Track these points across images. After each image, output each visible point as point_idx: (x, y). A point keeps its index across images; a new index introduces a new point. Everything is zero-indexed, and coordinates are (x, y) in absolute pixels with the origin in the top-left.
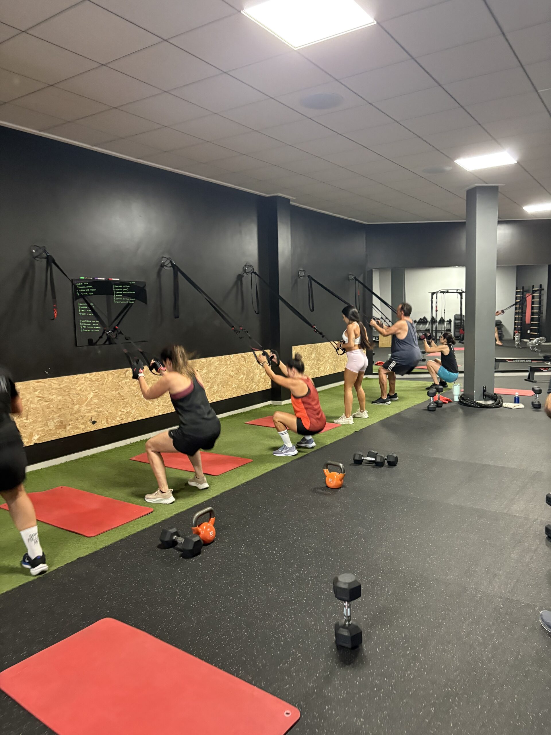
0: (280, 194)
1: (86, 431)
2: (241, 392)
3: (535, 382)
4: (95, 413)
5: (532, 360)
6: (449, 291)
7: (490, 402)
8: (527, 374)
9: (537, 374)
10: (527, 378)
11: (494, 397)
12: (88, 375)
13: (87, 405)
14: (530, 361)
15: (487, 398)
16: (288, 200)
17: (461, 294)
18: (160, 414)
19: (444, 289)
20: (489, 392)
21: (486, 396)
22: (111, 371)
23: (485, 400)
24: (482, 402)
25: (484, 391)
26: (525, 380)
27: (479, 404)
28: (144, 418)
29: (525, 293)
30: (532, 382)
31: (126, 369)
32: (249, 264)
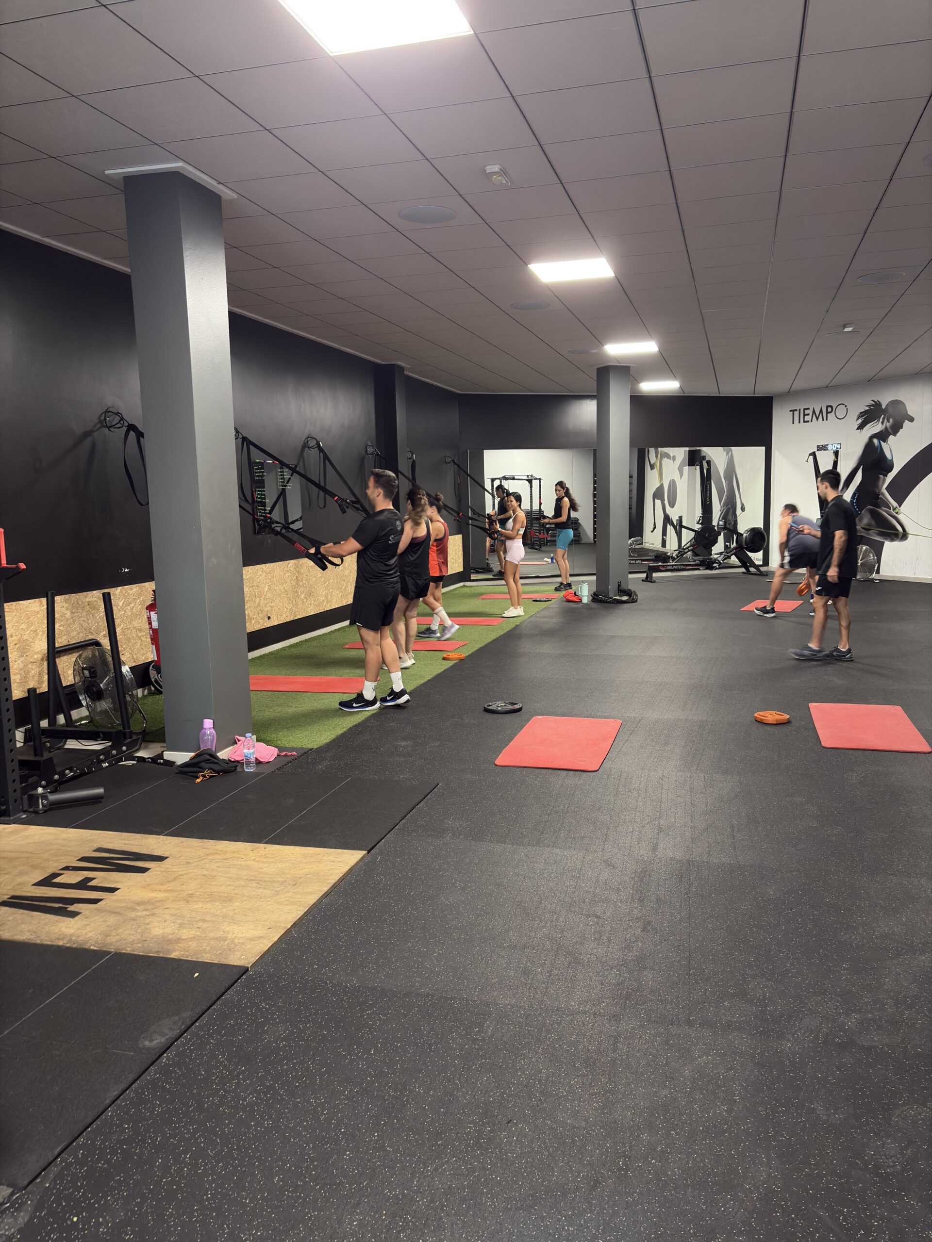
0: (400, 363)
1: (264, 627)
3: (654, 582)
4: (269, 608)
5: (643, 560)
6: (516, 477)
7: (625, 598)
8: (644, 575)
9: (655, 575)
10: (644, 579)
11: (629, 593)
12: (263, 566)
13: (264, 599)
14: (640, 562)
15: (622, 594)
16: (402, 369)
17: (530, 481)
18: (312, 614)
19: (508, 474)
20: (623, 587)
21: (622, 591)
22: (278, 563)
23: (620, 596)
24: (617, 597)
25: (619, 586)
26: (643, 581)
27: (616, 599)
28: (302, 617)
30: (651, 582)
31: (288, 562)
32: (370, 444)
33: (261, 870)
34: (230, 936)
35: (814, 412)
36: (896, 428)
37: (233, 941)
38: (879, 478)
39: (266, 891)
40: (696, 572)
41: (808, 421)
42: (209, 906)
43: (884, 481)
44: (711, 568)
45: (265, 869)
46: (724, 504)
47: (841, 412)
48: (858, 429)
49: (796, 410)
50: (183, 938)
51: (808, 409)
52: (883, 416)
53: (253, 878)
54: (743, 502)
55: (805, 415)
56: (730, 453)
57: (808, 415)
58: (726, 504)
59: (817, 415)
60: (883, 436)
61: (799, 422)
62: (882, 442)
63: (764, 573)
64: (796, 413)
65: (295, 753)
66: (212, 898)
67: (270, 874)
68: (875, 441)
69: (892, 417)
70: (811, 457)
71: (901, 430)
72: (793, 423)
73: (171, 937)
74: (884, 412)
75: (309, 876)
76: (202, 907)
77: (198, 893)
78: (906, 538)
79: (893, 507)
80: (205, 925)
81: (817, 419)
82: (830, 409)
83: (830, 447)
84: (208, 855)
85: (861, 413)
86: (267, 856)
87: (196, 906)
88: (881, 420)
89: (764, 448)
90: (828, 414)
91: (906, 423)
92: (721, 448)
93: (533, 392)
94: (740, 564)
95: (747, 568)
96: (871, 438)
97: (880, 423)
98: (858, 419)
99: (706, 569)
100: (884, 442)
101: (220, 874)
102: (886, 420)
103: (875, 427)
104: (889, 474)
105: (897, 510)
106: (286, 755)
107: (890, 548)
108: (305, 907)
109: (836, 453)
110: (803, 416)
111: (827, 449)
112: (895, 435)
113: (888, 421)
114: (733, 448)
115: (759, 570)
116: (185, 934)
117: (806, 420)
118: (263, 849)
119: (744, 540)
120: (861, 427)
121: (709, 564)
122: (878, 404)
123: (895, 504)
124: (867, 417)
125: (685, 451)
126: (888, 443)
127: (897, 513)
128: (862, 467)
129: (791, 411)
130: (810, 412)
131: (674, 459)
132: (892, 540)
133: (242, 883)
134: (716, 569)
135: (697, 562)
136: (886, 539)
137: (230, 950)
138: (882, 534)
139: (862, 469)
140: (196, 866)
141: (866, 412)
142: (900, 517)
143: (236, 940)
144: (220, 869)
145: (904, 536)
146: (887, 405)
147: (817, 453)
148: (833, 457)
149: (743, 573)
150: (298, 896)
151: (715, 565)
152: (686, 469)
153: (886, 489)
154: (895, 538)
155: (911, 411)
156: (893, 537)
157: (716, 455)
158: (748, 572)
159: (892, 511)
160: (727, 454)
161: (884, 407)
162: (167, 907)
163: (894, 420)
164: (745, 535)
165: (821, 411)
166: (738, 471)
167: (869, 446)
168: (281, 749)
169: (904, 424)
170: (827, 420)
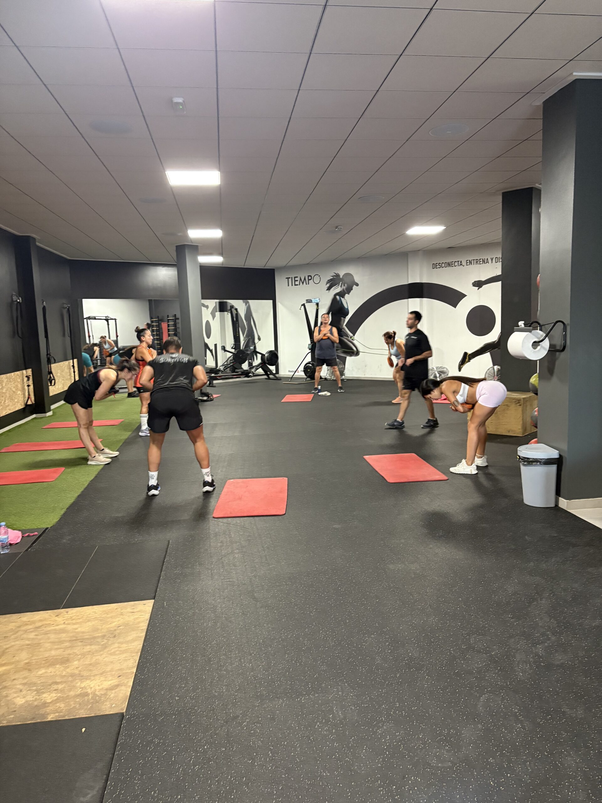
0: (33, 235)
2: (20, 406)
3: (215, 387)
7: (205, 398)
9: (215, 382)
11: (207, 395)
15: (203, 395)
16: (34, 240)
23: (202, 397)
24: (200, 398)
29: (160, 322)
30: (213, 387)
32: (14, 294)
33: (76, 631)
34: (89, 691)
35: (301, 279)
36: (349, 290)
37: (94, 694)
38: (340, 320)
39: (93, 647)
40: (238, 379)
41: (297, 285)
42: (51, 669)
43: (344, 321)
44: (249, 377)
45: (79, 630)
46: (246, 335)
47: (317, 279)
48: (327, 290)
49: (290, 278)
50: (49, 701)
51: (297, 277)
52: (341, 283)
53: (74, 638)
54: (259, 334)
55: (295, 281)
56: (248, 304)
57: (297, 281)
58: (247, 336)
59: (303, 281)
60: (342, 294)
61: (292, 285)
62: (341, 298)
63: (279, 378)
64: (290, 280)
65: (36, 533)
66: (51, 662)
67: (88, 632)
68: (338, 297)
69: (347, 284)
70: (303, 307)
71: (352, 291)
72: (288, 286)
73: (36, 703)
74: (341, 280)
75: (121, 627)
76: (46, 672)
77: (34, 661)
78: (359, 355)
79: (350, 336)
80: (60, 687)
81: (303, 283)
82: (310, 278)
83: (313, 300)
84: (19, 627)
85: (328, 280)
86: (74, 618)
87: (40, 673)
88: (340, 285)
89: (270, 302)
90: (309, 281)
91: (355, 286)
92: (241, 301)
93: (123, 260)
94: (264, 373)
95: (268, 375)
96: (335, 295)
97: (340, 287)
98: (327, 284)
99: (245, 377)
100: (343, 298)
101: (42, 641)
102: (343, 285)
103: (337, 289)
104: (347, 317)
105: (352, 338)
106: (29, 536)
107: (349, 359)
108: (137, 653)
109: (317, 304)
110: (294, 282)
111: (312, 302)
112: (349, 294)
113: (344, 286)
114: (249, 301)
115: (275, 377)
116: (48, 697)
117: (296, 284)
118: (66, 613)
119: (266, 358)
120: (329, 289)
121: (246, 374)
122: (338, 275)
123: (351, 335)
124: (332, 283)
125: (216, 302)
126: (345, 298)
127: (352, 340)
128: (331, 313)
129: (286, 278)
130: (298, 279)
131: (207, 307)
132: (351, 356)
133: (67, 644)
134: (252, 377)
135: (240, 373)
136: (347, 355)
137: (97, 702)
138: (344, 352)
139: (332, 314)
140: (15, 638)
141: (331, 279)
142: (355, 342)
143: (97, 693)
144: (39, 637)
145: (357, 353)
146: (343, 276)
147: (306, 305)
148: (315, 307)
149: (266, 379)
150: (124, 645)
151: (250, 374)
152: (218, 314)
153: (346, 325)
154: (352, 355)
155: (357, 280)
156: (351, 354)
157: (239, 305)
158: (269, 378)
159: (349, 338)
160: (246, 305)
161: (341, 277)
162: (13, 678)
163: (348, 285)
164: (266, 355)
165: (305, 279)
166: (254, 315)
167: (334, 301)
168: (23, 532)
169: (353, 288)
170: (308, 284)
